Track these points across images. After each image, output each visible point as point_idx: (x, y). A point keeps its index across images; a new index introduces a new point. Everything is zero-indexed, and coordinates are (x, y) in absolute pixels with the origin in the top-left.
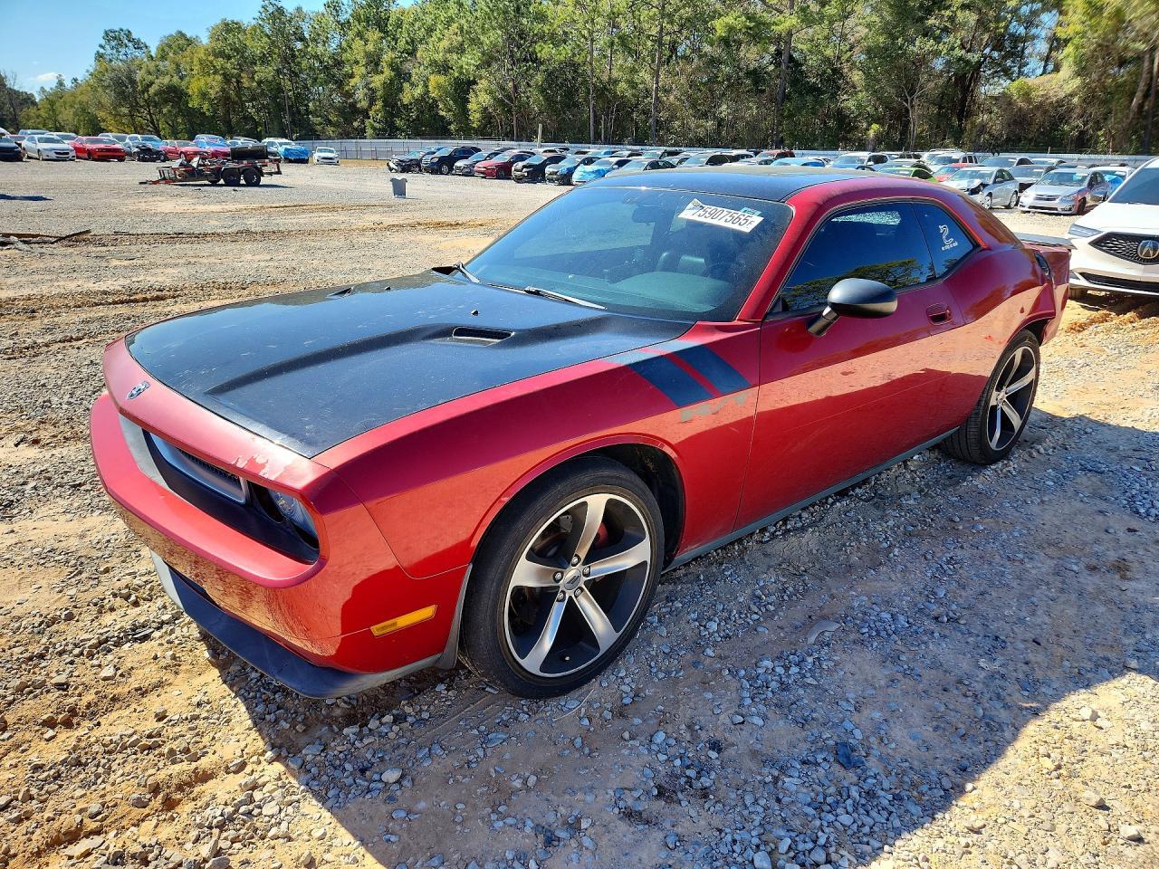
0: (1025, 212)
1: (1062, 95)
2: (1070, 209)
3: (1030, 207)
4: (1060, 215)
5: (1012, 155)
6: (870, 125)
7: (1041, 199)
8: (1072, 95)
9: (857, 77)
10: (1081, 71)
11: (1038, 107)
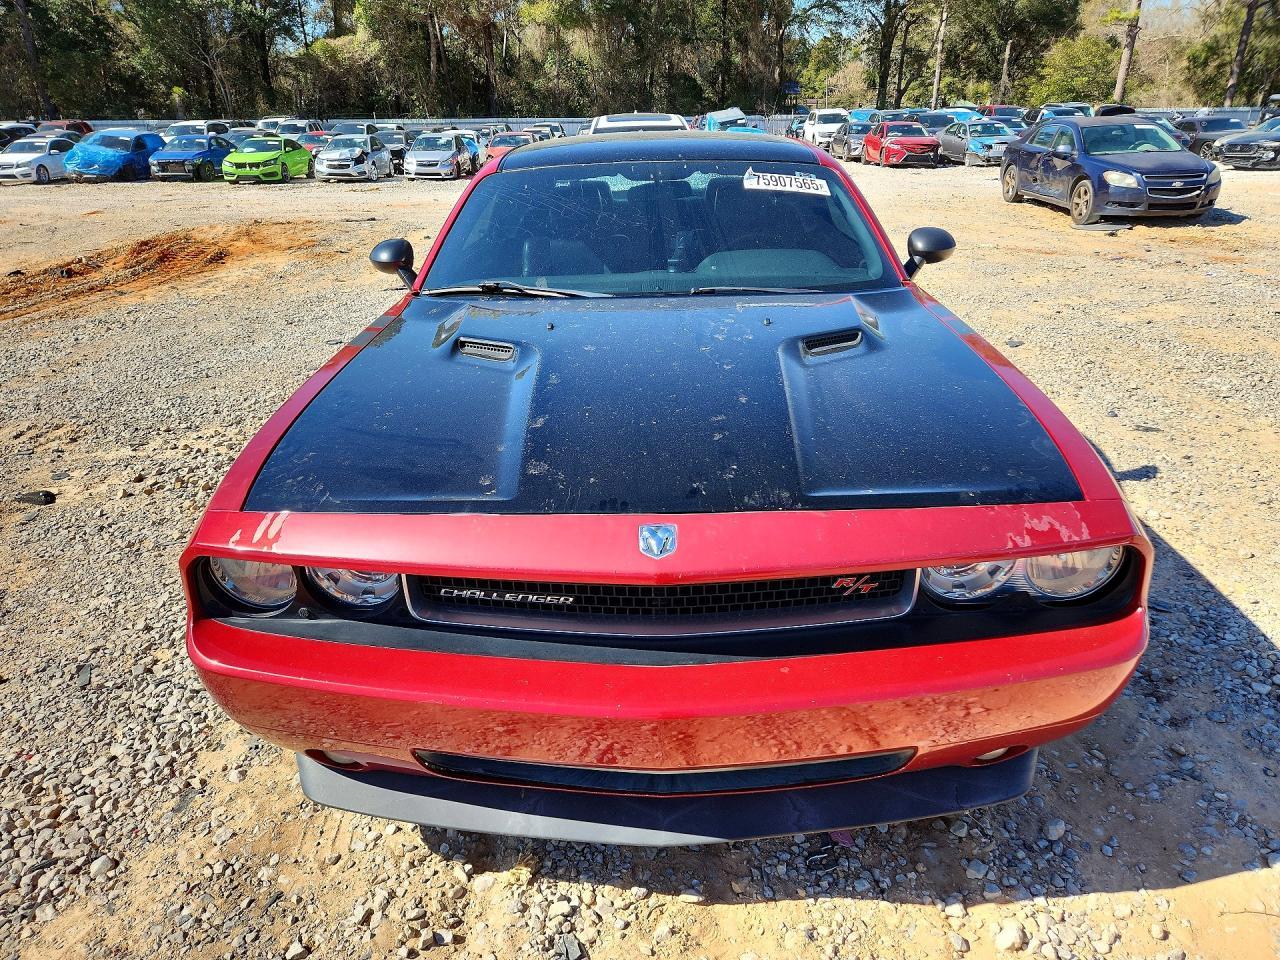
0: (413, 180)
1: (367, 58)
2: (451, 174)
3: (416, 174)
4: (443, 180)
5: (360, 122)
6: (170, 88)
7: (424, 165)
8: (377, 58)
9: (128, 29)
10: (376, 34)
11: (348, 71)
